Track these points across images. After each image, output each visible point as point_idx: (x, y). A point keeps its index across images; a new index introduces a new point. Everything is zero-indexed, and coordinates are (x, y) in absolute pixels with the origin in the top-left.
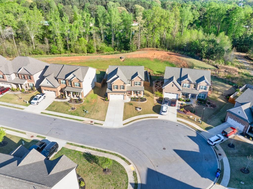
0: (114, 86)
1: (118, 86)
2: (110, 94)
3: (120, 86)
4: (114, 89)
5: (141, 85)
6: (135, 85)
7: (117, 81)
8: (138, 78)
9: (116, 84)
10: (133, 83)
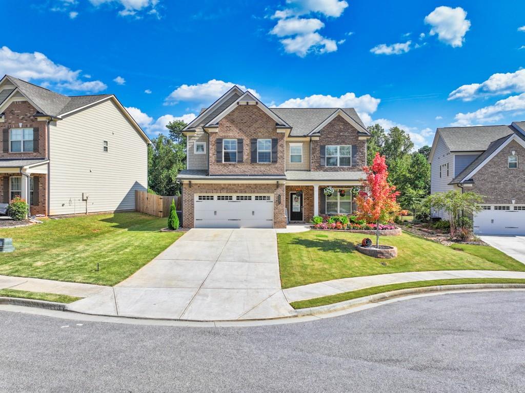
0: (219, 141)
1: (241, 141)
2: (196, 196)
4: (219, 161)
5: (354, 162)
6: (328, 167)
7: (236, 114)
8: (341, 123)
9: (231, 134)
10: (318, 152)
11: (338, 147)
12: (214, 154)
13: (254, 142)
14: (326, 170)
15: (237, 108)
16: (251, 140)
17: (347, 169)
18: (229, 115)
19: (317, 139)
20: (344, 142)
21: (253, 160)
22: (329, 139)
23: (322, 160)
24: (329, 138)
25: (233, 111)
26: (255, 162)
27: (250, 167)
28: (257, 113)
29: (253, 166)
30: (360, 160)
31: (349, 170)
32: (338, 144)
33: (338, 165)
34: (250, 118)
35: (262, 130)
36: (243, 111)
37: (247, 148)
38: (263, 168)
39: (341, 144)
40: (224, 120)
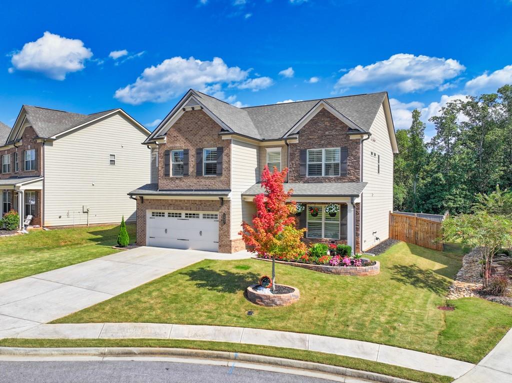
0: (168, 155)
1: (187, 152)
2: (148, 213)
3: (200, 154)
5: (344, 169)
6: (310, 177)
7: (183, 122)
8: (326, 119)
9: (178, 145)
10: (297, 159)
11: (323, 150)
12: (162, 168)
13: (199, 152)
14: (307, 182)
15: (183, 116)
16: (197, 150)
17: (335, 180)
18: (176, 123)
19: (297, 141)
20: (330, 144)
21: (199, 173)
22: (311, 141)
23: (302, 168)
24: (311, 139)
25: (180, 119)
26: (201, 175)
27: (195, 181)
28: (203, 119)
29: (198, 180)
30: (351, 166)
31: (337, 180)
32: (323, 146)
33: (323, 175)
34: (196, 125)
35: (207, 138)
36: (189, 118)
37: (193, 160)
38: (208, 182)
39: (326, 147)
40: (172, 129)
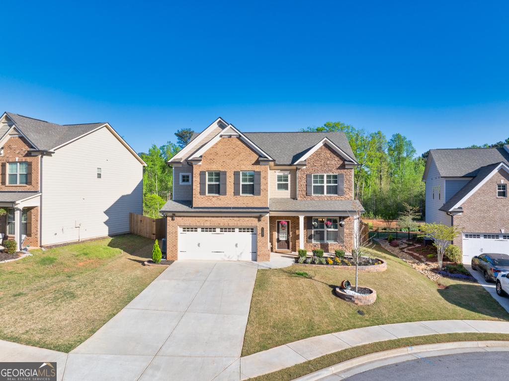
0: (202, 174)
1: (225, 173)
2: (180, 230)
3: (236, 174)
4: (202, 193)
5: (341, 190)
6: (315, 195)
8: (328, 152)
9: (214, 167)
10: (304, 181)
11: (325, 175)
12: (197, 187)
15: (220, 141)
16: (235, 172)
18: (212, 147)
19: (304, 167)
20: (330, 171)
21: (236, 193)
23: (309, 189)
24: (315, 166)
25: (217, 144)
26: (239, 194)
27: (233, 199)
28: (240, 145)
29: (236, 199)
33: (325, 194)
34: (233, 150)
35: (245, 163)
36: (226, 144)
37: (230, 181)
38: (246, 201)
39: (327, 172)
40: (208, 153)
